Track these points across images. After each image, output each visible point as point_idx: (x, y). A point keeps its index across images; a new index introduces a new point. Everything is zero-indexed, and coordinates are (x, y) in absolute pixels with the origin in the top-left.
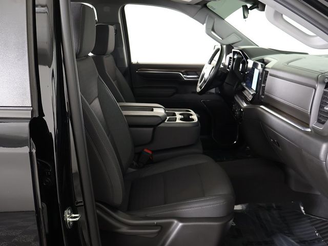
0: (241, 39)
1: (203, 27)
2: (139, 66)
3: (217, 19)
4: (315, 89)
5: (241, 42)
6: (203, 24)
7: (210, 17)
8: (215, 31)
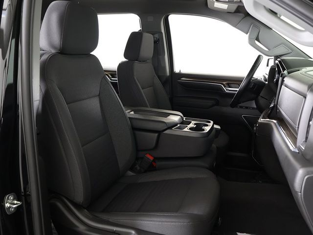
0: (290, 51)
1: (245, 37)
2: (181, 75)
3: (262, 29)
4: (305, 98)
5: (291, 54)
6: (247, 34)
7: (255, 26)
8: (260, 41)
